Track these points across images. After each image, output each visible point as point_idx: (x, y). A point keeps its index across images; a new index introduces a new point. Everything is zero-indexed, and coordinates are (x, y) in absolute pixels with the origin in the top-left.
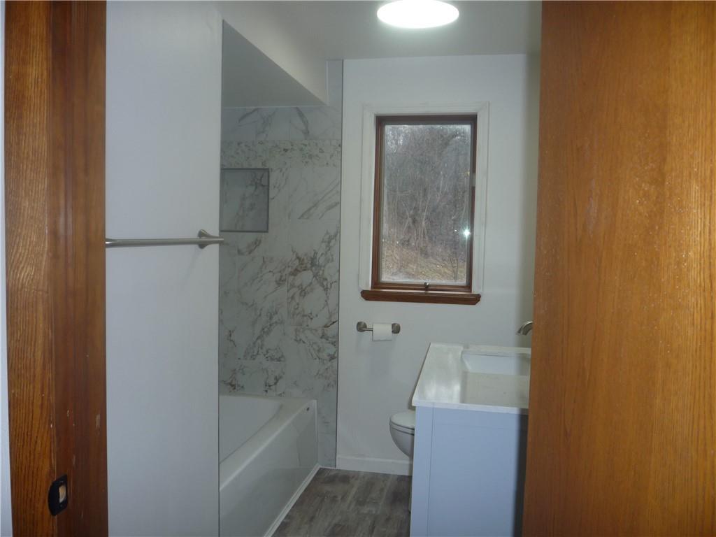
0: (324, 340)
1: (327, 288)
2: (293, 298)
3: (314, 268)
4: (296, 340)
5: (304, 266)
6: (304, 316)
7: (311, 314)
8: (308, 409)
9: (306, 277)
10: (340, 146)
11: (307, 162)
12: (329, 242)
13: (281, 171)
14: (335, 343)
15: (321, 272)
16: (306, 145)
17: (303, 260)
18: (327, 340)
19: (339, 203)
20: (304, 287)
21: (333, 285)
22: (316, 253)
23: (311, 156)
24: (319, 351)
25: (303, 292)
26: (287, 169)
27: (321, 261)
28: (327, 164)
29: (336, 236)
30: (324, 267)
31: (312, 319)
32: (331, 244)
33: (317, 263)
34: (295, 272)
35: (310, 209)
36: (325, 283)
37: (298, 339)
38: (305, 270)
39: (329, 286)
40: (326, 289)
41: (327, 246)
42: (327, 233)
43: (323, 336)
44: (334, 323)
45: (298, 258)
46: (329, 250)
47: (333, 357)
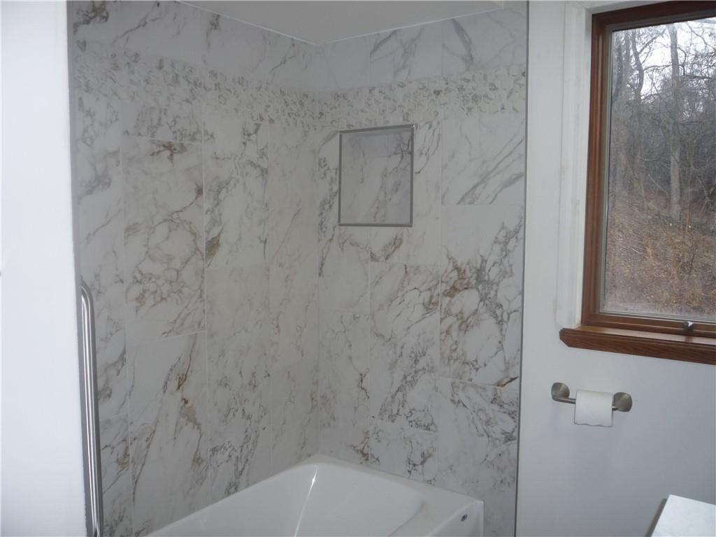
0: (496, 407)
1: (502, 321)
2: (448, 332)
3: (480, 287)
4: (453, 401)
5: (466, 281)
6: (465, 363)
7: (476, 361)
8: (464, 518)
9: (468, 300)
10: (525, 74)
11: (470, 109)
12: (506, 243)
13: (430, 127)
14: (515, 414)
15: (492, 293)
16: (468, 81)
17: (464, 271)
18: (501, 406)
19: (523, 175)
20: (465, 316)
21: (511, 315)
22: (484, 261)
23: (476, 99)
24: (488, 423)
25: (465, 324)
26: (439, 123)
27: (493, 274)
28: (503, 108)
29: (517, 232)
30: (498, 284)
31: (477, 369)
32: (510, 247)
33: (486, 278)
34: (453, 291)
35: (475, 187)
36: (498, 312)
37: (456, 400)
38: (466, 289)
39: (505, 318)
40: (500, 323)
41: (502, 251)
42: (503, 227)
43: (495, 399)
44: (512, 380)
45: (457, 268)
46: (506, 256)
47: (512, 437)
